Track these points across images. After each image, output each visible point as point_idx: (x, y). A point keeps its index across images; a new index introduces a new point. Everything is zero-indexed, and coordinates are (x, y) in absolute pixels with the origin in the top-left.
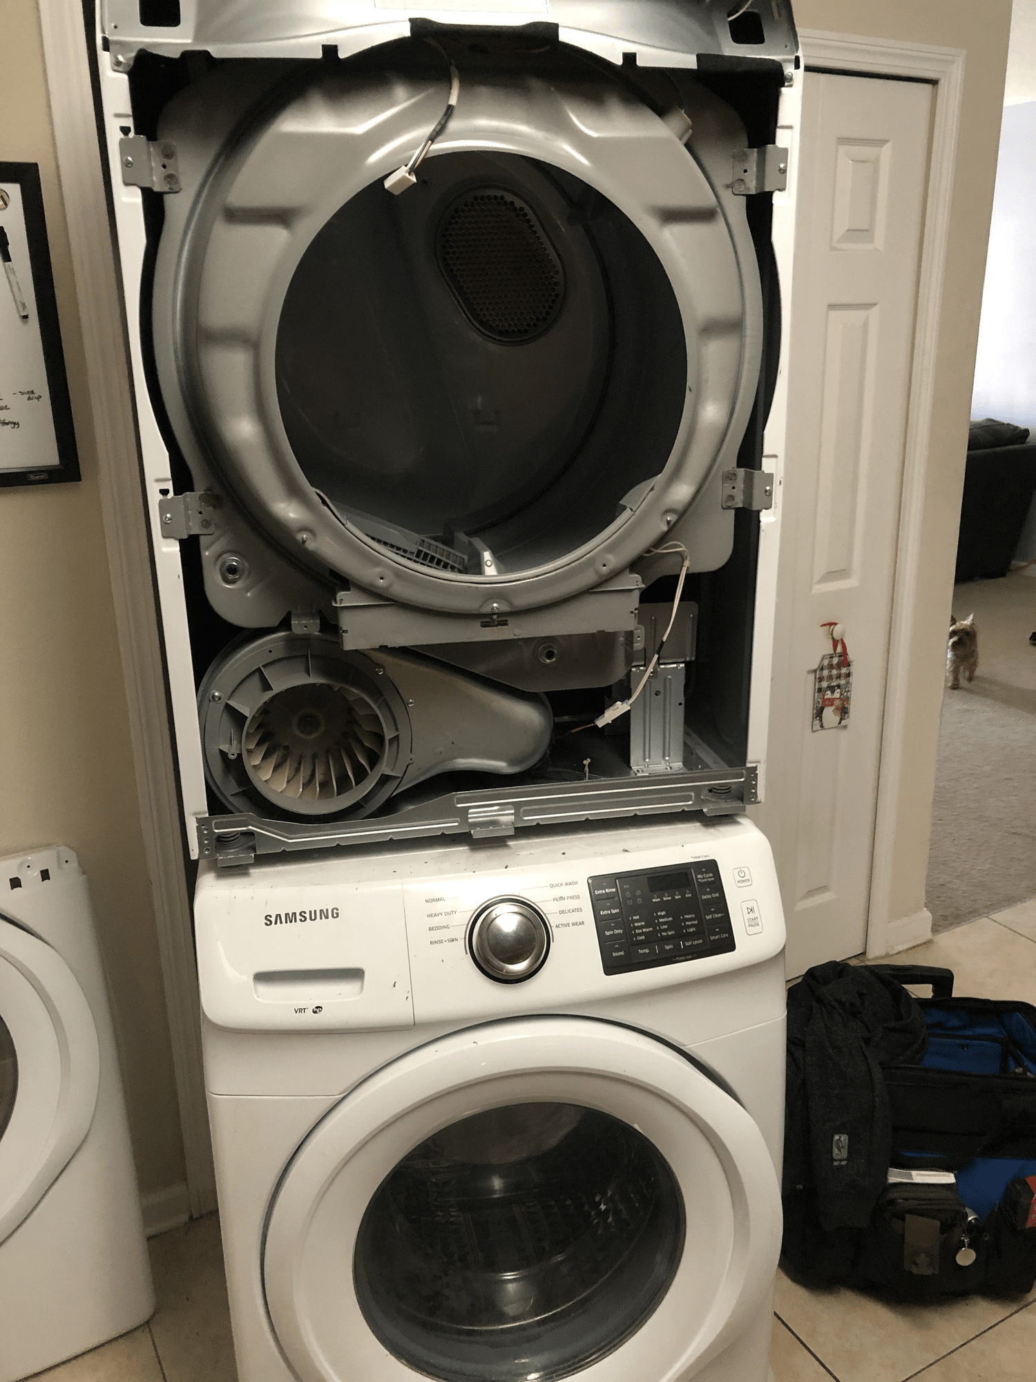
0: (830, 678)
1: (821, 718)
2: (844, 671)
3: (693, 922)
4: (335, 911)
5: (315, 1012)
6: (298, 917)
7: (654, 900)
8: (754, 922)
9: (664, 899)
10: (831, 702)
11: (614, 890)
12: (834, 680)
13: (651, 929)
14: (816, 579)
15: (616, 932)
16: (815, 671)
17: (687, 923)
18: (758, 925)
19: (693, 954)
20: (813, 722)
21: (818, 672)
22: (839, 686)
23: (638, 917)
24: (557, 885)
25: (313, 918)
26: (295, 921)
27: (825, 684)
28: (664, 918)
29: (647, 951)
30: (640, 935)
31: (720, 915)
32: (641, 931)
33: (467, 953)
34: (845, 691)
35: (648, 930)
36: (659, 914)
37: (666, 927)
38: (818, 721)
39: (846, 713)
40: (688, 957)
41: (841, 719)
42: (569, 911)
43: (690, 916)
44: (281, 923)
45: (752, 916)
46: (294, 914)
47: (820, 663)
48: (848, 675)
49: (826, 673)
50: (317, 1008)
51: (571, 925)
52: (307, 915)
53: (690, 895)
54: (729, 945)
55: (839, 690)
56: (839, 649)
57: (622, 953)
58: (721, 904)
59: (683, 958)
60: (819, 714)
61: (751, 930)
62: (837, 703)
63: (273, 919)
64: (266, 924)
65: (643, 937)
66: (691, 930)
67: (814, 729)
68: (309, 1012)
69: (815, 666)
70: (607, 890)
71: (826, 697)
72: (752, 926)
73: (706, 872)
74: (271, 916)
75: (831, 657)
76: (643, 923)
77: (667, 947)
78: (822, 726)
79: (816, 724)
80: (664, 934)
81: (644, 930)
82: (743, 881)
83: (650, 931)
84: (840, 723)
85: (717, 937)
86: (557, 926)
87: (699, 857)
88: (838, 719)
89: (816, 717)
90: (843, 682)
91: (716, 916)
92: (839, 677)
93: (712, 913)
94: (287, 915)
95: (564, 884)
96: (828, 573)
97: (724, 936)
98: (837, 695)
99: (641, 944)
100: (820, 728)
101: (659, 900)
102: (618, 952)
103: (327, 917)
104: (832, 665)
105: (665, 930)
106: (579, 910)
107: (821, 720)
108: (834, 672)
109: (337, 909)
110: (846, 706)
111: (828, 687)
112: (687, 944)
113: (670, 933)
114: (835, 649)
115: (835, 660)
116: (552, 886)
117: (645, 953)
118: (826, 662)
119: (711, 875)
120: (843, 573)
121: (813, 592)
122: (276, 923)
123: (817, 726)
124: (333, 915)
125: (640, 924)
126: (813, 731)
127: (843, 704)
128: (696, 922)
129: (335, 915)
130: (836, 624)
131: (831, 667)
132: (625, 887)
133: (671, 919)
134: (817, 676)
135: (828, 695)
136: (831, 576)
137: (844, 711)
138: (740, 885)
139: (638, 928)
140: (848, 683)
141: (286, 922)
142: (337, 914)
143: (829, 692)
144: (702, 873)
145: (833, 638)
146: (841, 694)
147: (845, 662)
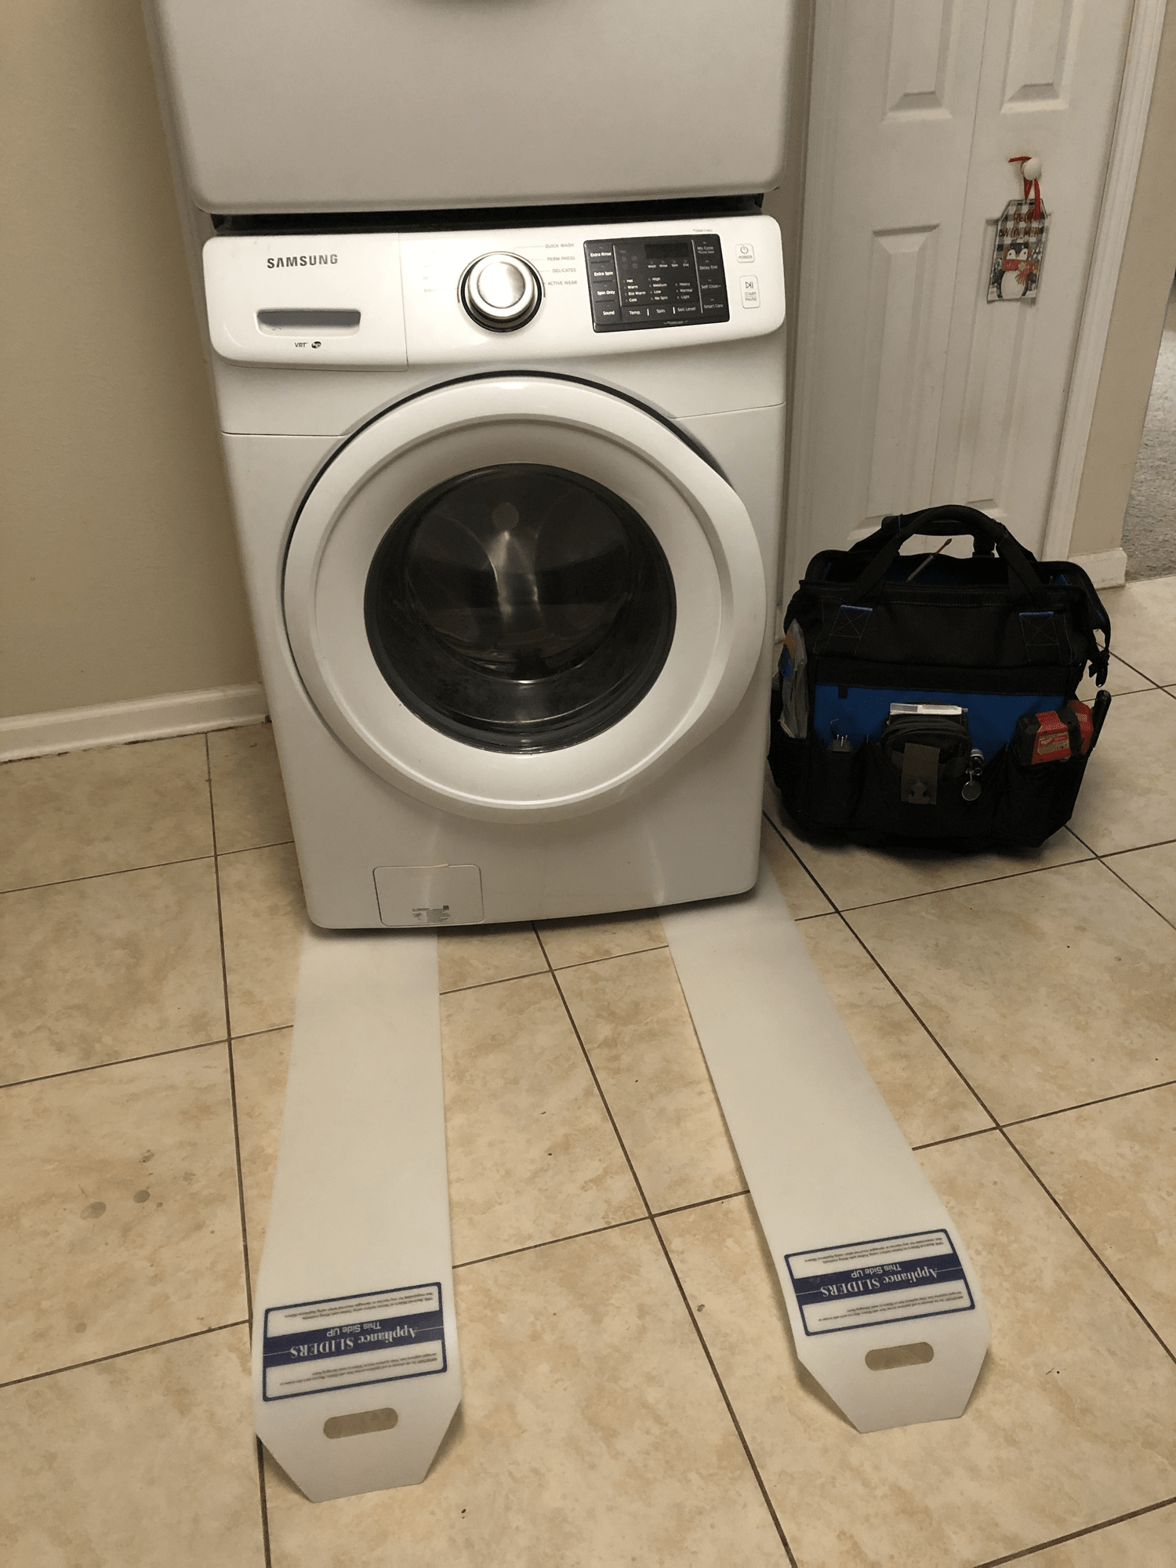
0: (1016, 232)
1: (1000, 284)
2: (1035, 225)
3: (688, 290)
4: (334, 257)
5: (314, 347)
6: (299, 261)
7: (649, 267)
8: (752, 297)
9: (661, 266)
10: (1014, 265)
11: (610, 254)
12: (1022, 236)
13: (644, 293)
14: (1009, 93)
15: (609, 292)
16: (996, 222)
17: (681, 290)
18: (755, 299)
19: (684, 320)
20: (989, 288)
21: (1000, 223)
22: (1026, 245)
23: (632, 281)
24: (553, 246)
25: (313, 262)
26: (296, 264)
27: (1008, 240)
28: (658, 283)
29: (638, 313)
30: (633, 297)
31: (716, 286)
32: (633, 294)
33: (459, 302)
34: (1035, 252)
35: (640, 293)
36: (653, 279)
37: (660, 292)
38: (995, 289)
39: (1033, 282)
40: (680, 322)
41: (1027, 289)
42: (563, 270)
43: (685, 284)
44: (283, 266)
45: (750, 290)
46: (295, 258)
47: (1004, 212)
48: (1041, 231)
49: (1010, 225)
50: (316, 343)
51: (563, 283)
52: (307, 260)
53: (688, 265)
54: (723, 316)
55: (1026, 250)
56: (1032, 195)
57: (613, 313)
58: (718, 276)
59: (675, 323)
60: (997, 279)
61: (748, 304)
62: (1022, 267)
63: (275, 263)
64: (269, 267)
65: (635, 300)
66: (686, 297)
67: (989, 299)
68: (309, 346)
69: (997, 214)
70: (603, 254)
71: (1009, 257)
72: (749, 299)
73: (707, 246)
74: (273, 260)
75: (1019, 204)
76: (636, 287)
77: (659, 311)
78: (1000, 296)
79: (992, 292)
80: (657, 298)
81: (637, 293)
82: (745, 257)
83: (642, 295)
84: (1024, 294)
85: (711, 307)
86: (549, 284)
87: (702, 231)
88: (1022, 288)
89: (993, 283)
90: (1033, 239)
91: (713, 286)
92: (1027, 232)
93: (709, 283)
94: (288, 259)
95: (559, 246)
96: (1025, 86)
97: (719, 306)
98: (1023, 256)
99: (634, 306)
100: (997, 298)
101: (655, 266)
102: (609, 311)
103: (326, 263)
104: (1020, 215)
105: (658, 295)
106: (573, 270)
107: (999, 288)
108: (1022, 225)
109: (336, 256)
110: (1035, 272)
111: (1012, 244)
112: (680, 310)
113: (663, 298)
114: (1027, 193)
115: (1025, 209)
116: (547, 246)
117: (636, 315)
118: (1012, 210)
119: (712, 248)
120: (1045, 90)
121: (1003, 111)
122: (278, 266)
123: (994, 296)
124: (331, 260)
125: (633, 287)
126: (989, 302)
127: (1031, 269)
128: (691, 291)
129: (334, 261)
130: (1029, 159)
131: (1018, 217)
132: (622, 252)
133: (665, 285)
134: (999, 228)
135: (1012, 255)
136: (1030, 91)
137: (1030, 279)
138: (740, 260)
139: (632, 290)
140: (1039, 241)
141: (287, 265)
142: (336, 260)
143: (1012, 252)
144: (703, 246)
145: (1025, 179)
146: (1029, 255)
147: (1037, 212)
